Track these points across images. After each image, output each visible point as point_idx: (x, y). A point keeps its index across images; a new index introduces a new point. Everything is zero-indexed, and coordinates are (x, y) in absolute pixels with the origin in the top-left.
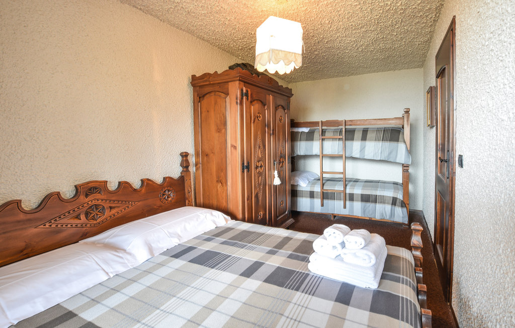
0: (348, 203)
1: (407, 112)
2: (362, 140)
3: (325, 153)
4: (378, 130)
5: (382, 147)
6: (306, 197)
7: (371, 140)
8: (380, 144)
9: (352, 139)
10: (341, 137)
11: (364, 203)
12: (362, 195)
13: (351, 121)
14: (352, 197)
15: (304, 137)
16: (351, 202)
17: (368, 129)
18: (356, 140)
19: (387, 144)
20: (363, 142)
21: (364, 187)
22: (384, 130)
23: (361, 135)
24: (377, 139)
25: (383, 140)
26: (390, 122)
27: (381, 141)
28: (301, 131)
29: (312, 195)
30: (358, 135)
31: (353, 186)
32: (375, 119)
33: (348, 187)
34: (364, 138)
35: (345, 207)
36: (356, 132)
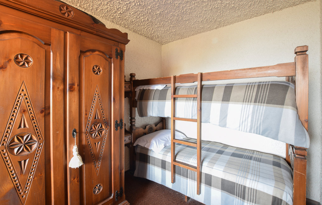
0: (203, 186)
1: (302, 52)
2: (224, 100)
3: (178, 115)
4: (248, 86)
5: (253, 112)
6: (158, 166)
7: (237, 101)
8: (250, 107)
9: (210, 99)
10: (196, 96)
11: (226, 194)
12: (223, 181)
13: (209, 74)
14: (209, 181)
15: (157, 95)
16: (208, 187)
17: (233, 84)
18: (215, 100)
19: (263, 108)
20: (225, 103)
21: (229, 165)
22: (259, 86)
23: (222, 94)
24: (246, 100)
25: (255, 102)
26: (269, 72)
27: (252, 103)
28: (155, 89)
29: (163, 165)
30: (219, 93)
31: (213, 161)
32: (244, 69)
33: (205, 164)
34: (226, 98)
35: (199, 192)
36: (215, 89)
